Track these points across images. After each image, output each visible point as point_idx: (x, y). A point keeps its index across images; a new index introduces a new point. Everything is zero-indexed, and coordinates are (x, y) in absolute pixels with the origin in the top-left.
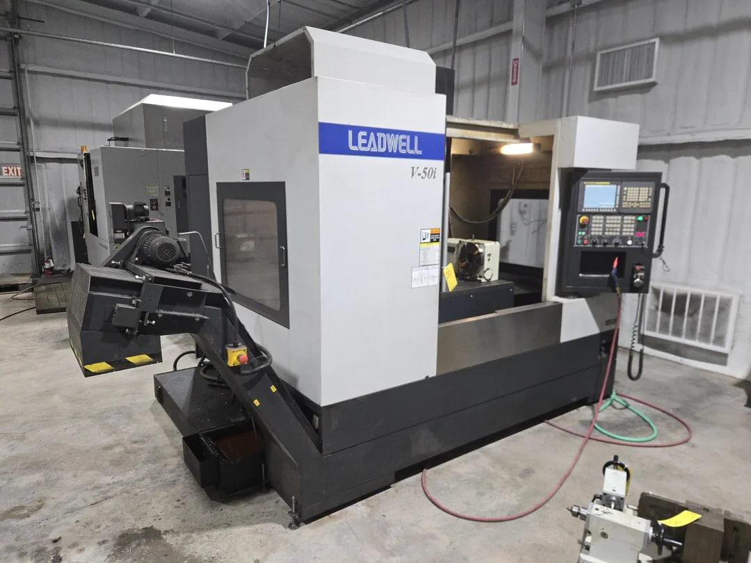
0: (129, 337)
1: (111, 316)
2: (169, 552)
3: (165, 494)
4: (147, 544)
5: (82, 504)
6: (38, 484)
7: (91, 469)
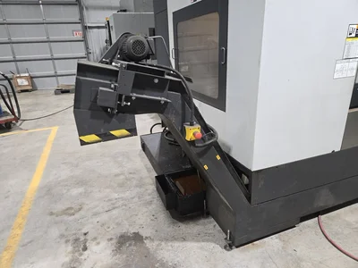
0: (111, 115)
1: (96, 98)
2: (147, 255)
3: (146, 210)
4: (135, 245)
5: (102, 210)
6: (81, 194)
7: (107, 187)
